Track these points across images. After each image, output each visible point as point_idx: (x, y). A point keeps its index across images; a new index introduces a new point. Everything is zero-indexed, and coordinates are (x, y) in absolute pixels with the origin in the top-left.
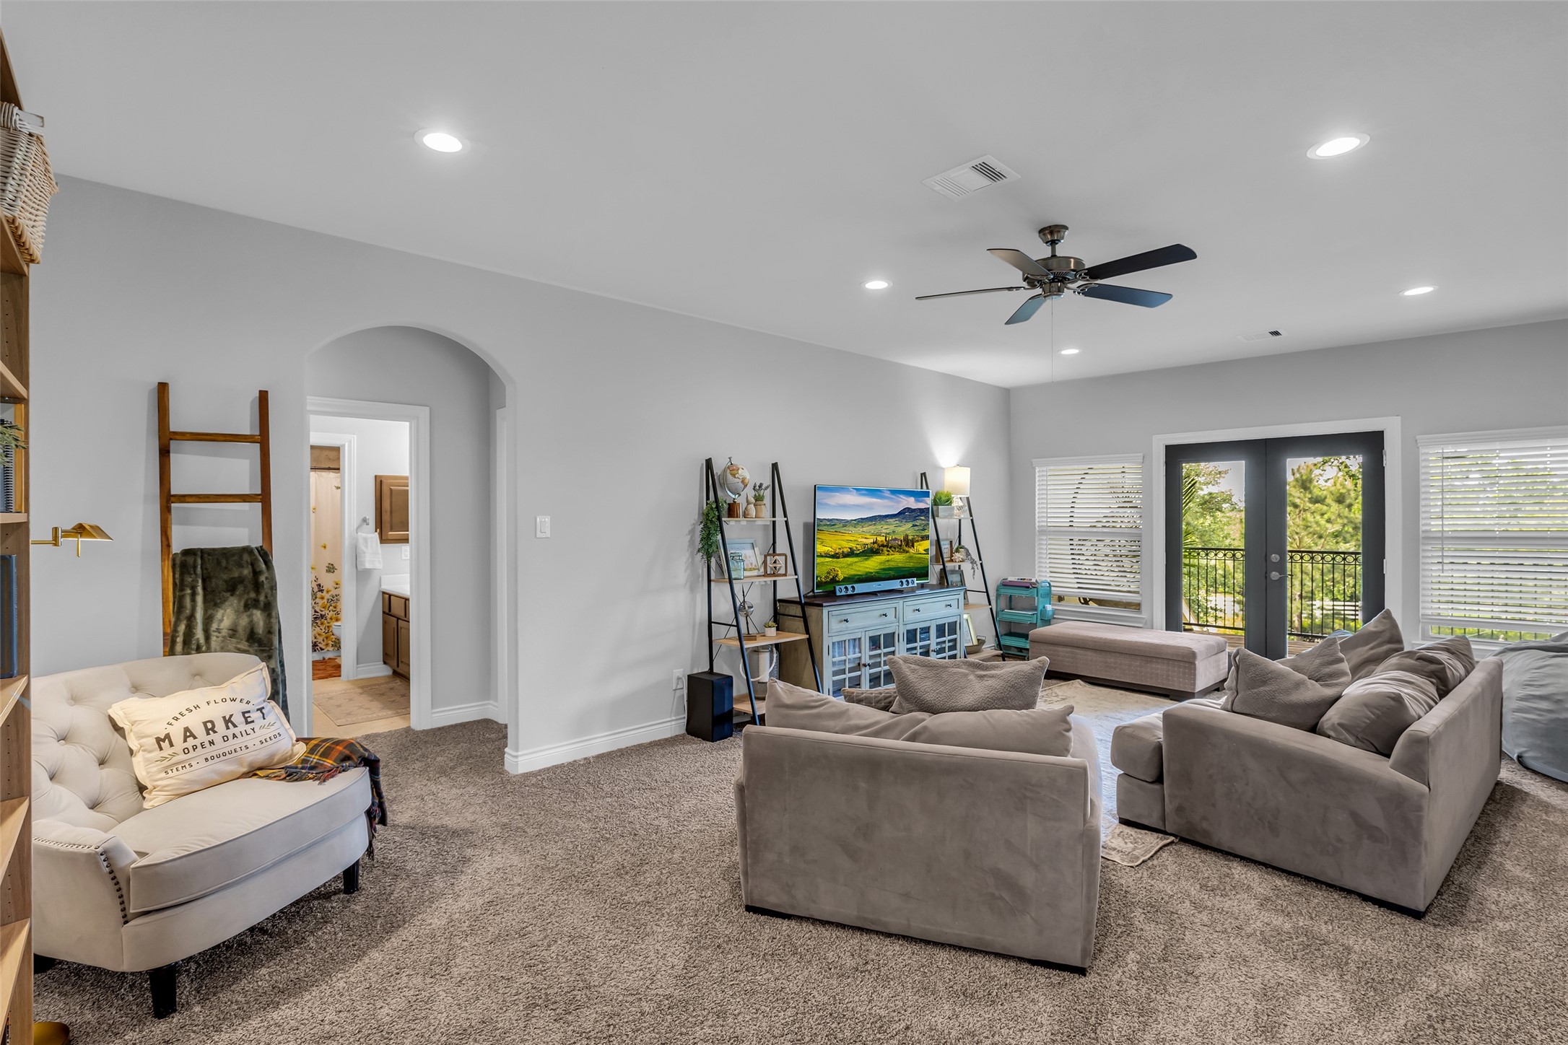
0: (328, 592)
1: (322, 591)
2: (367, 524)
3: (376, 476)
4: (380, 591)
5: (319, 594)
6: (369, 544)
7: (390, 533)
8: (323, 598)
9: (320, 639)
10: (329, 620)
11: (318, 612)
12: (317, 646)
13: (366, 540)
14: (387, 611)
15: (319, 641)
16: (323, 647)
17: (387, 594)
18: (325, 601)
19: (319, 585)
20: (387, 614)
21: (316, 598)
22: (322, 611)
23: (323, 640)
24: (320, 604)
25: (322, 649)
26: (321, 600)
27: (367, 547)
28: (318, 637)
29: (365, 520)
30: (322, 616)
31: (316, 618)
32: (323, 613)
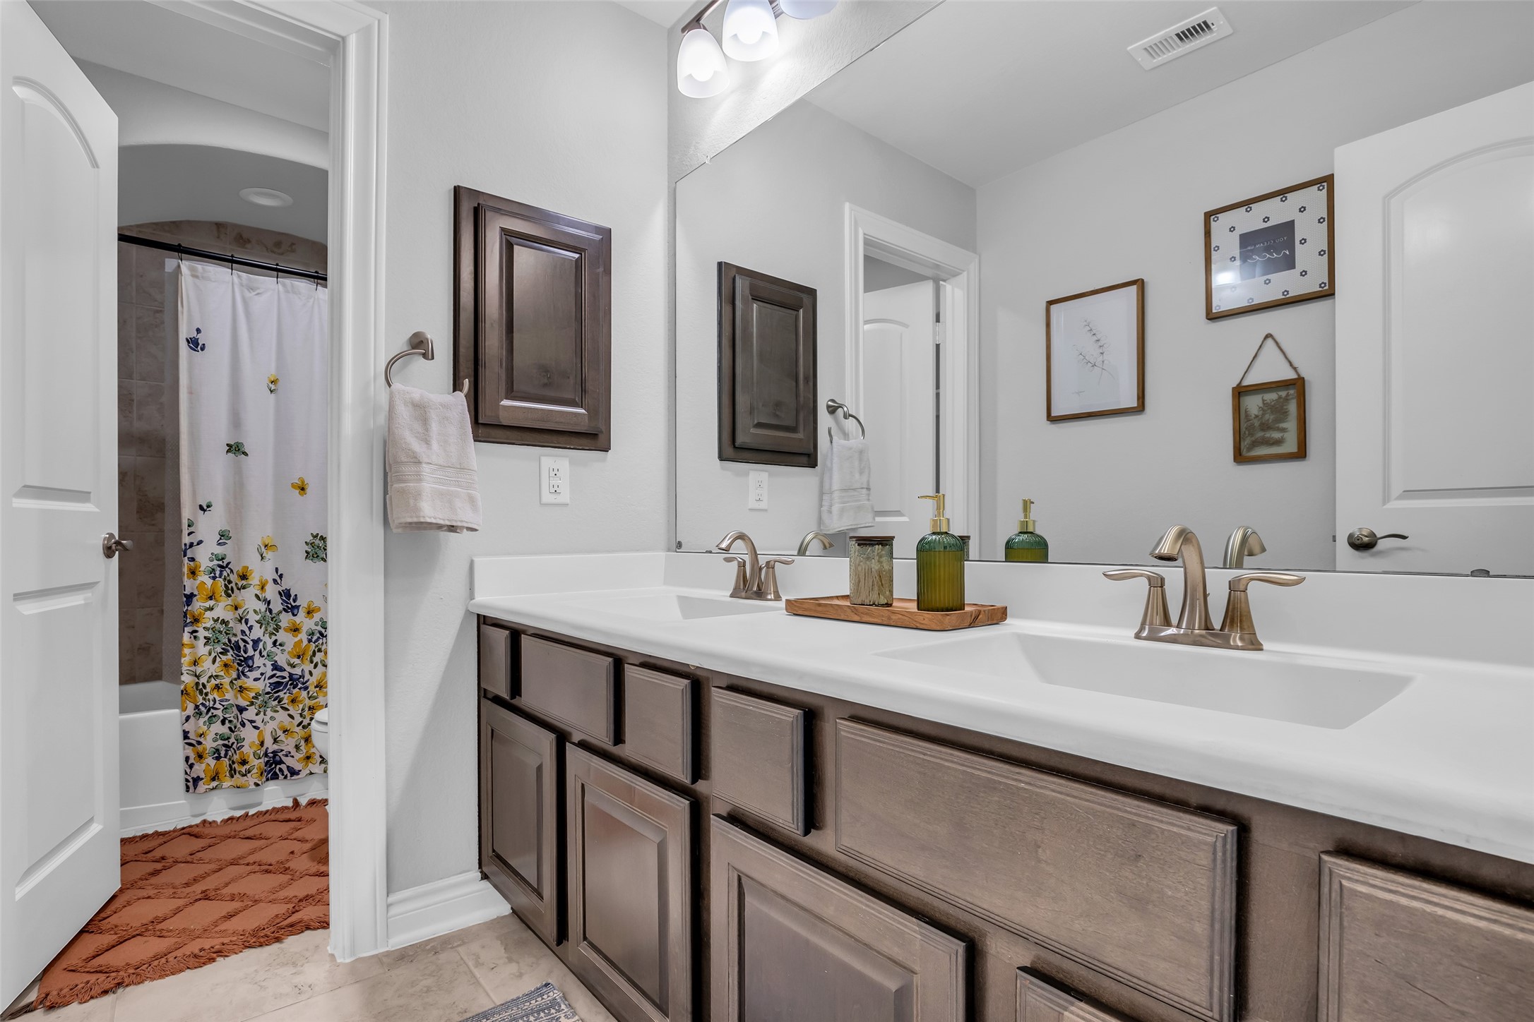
0: (309, 612)
1: (293, 610)
2: (428, 355)
3: (455, 187)
4: (468, 613)
5: (285, 619)
6: (434, 427)
7: (506, 403)
8: (296, 630)
9: (288, 744)
10: (312, 689)
11: (282, 670)
12: (281, 762)
13: (421, 410)
14: (503, 691)
15: (286, 749)
16: (297, 767)
17: (497, 624)
18: (303, 636)
19: (286, 594)
20: (497, 700)
21: (277, 629)
22: (293, 666)
23: (297, 747)
24: (289, 647)
25: (293, 772)
26: (290, 635)
27: (427, 442)
28: (282, 737)
29: (419, 345)
30: (294, 681)
31: (278, 684)
32: (297, 671)
